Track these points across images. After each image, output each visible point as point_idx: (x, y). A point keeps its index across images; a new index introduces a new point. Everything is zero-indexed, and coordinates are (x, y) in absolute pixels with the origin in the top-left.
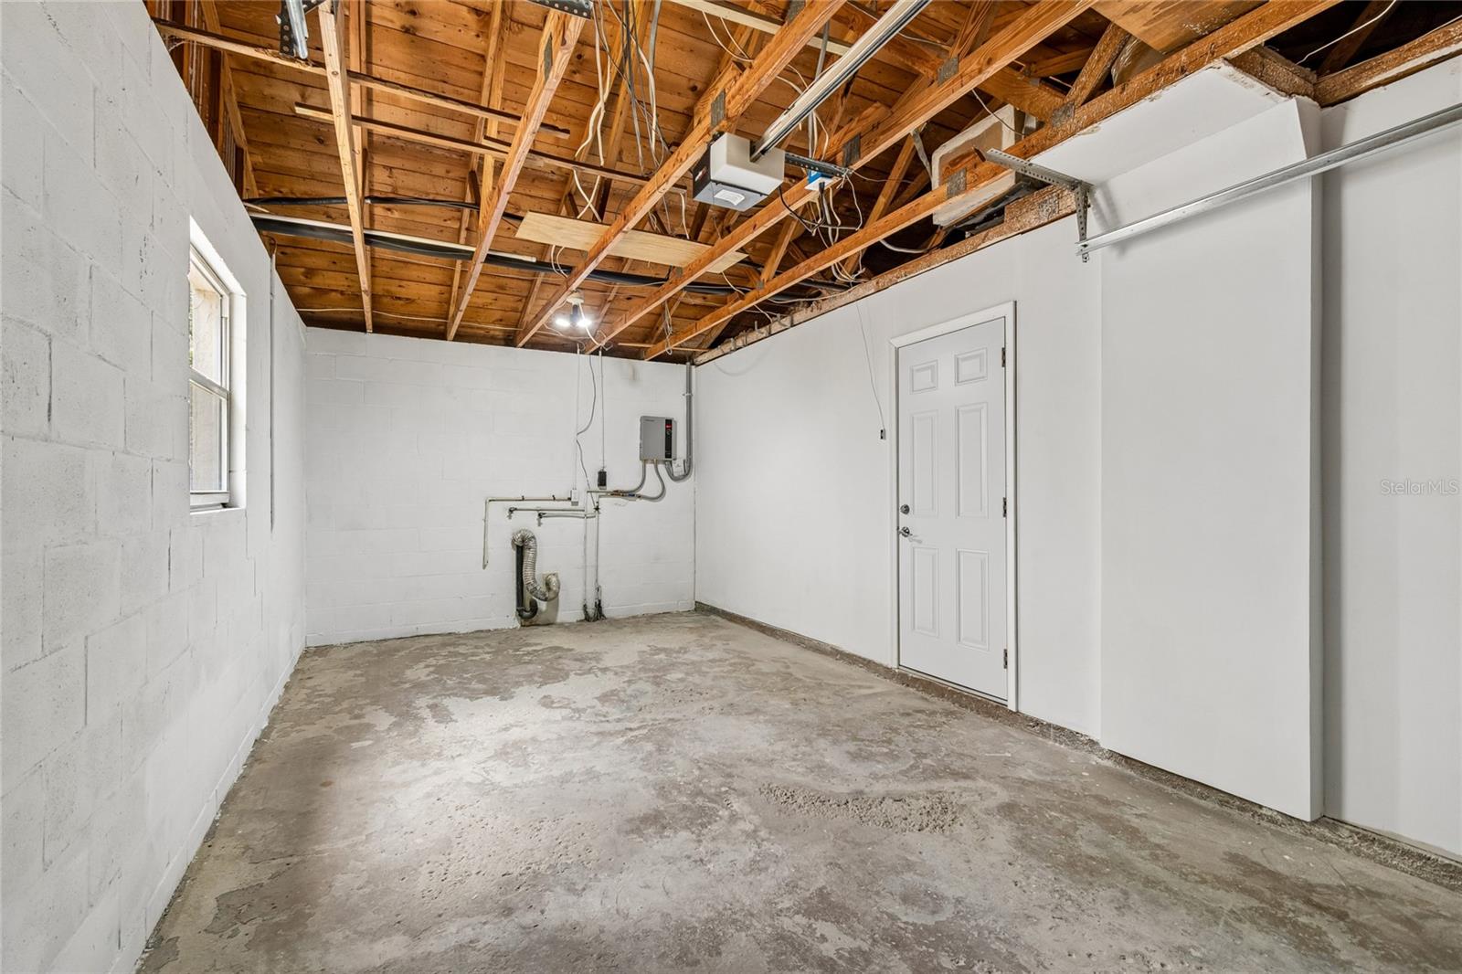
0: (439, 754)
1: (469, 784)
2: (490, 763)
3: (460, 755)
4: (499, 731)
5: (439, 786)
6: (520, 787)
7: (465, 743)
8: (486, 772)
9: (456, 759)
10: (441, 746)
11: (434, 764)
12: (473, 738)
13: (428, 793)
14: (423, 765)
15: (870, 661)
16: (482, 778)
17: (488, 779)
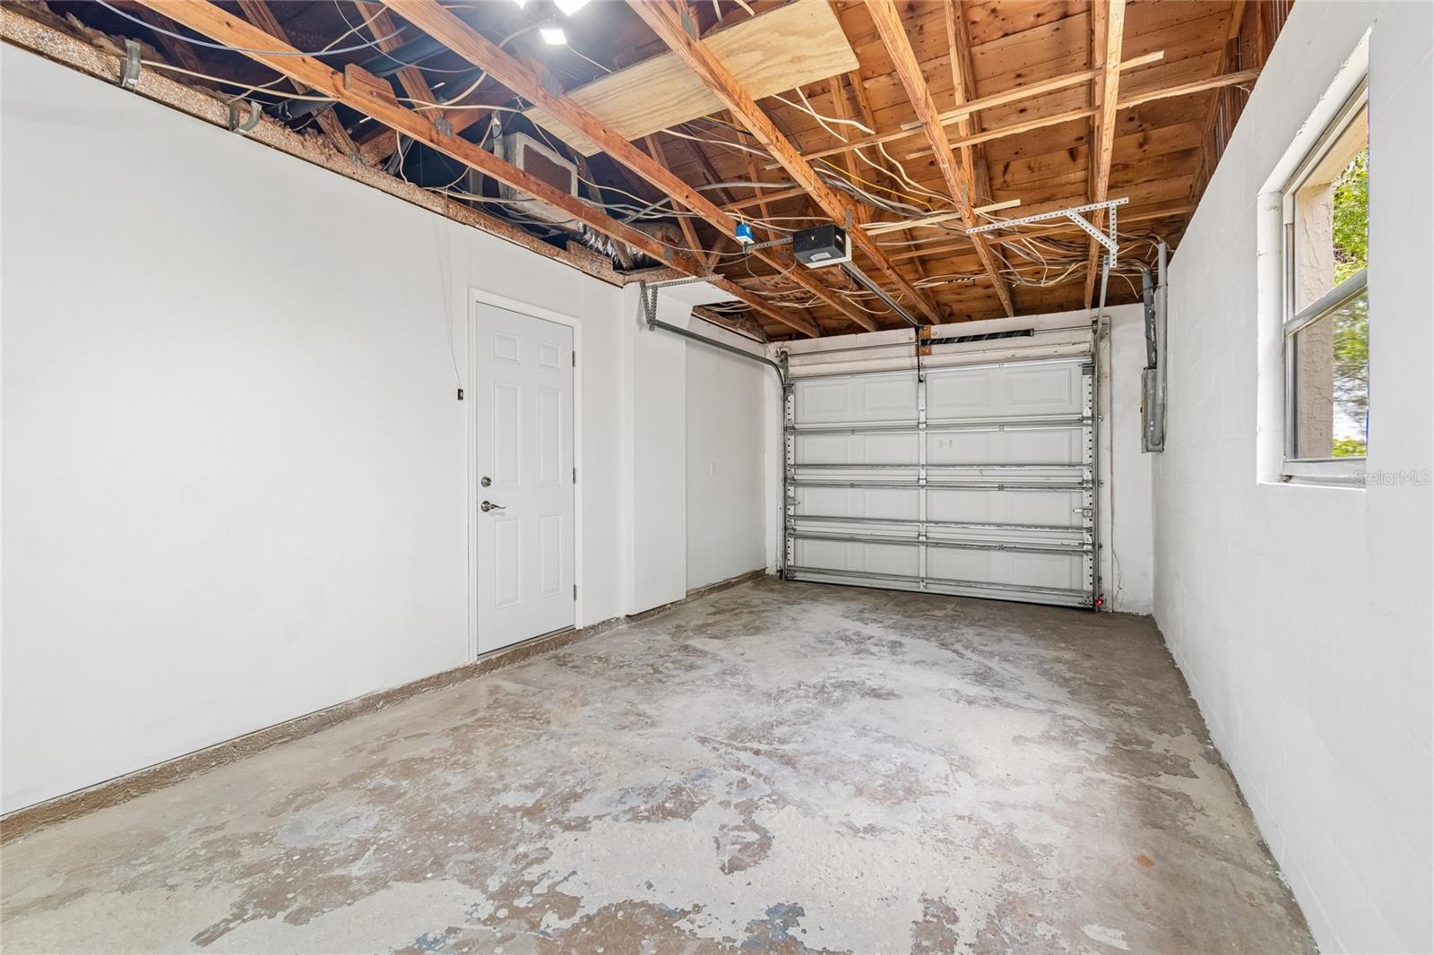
0: (985, 834)
1: (972, 775)
2: (933, 786)
3: (960, 818)
4: (883, 830)
5: (1003, 787)
6: (930, 750)
7: (941, 836)
8: (947, 778)
9: (967, 813)
10: (976, 848)
11: (997, 820)
12: (925, 838)
13: (1018, 785)
14: (1011, 826)
15: (439, 676)
16: (956, 774)
17: (952, 771)
